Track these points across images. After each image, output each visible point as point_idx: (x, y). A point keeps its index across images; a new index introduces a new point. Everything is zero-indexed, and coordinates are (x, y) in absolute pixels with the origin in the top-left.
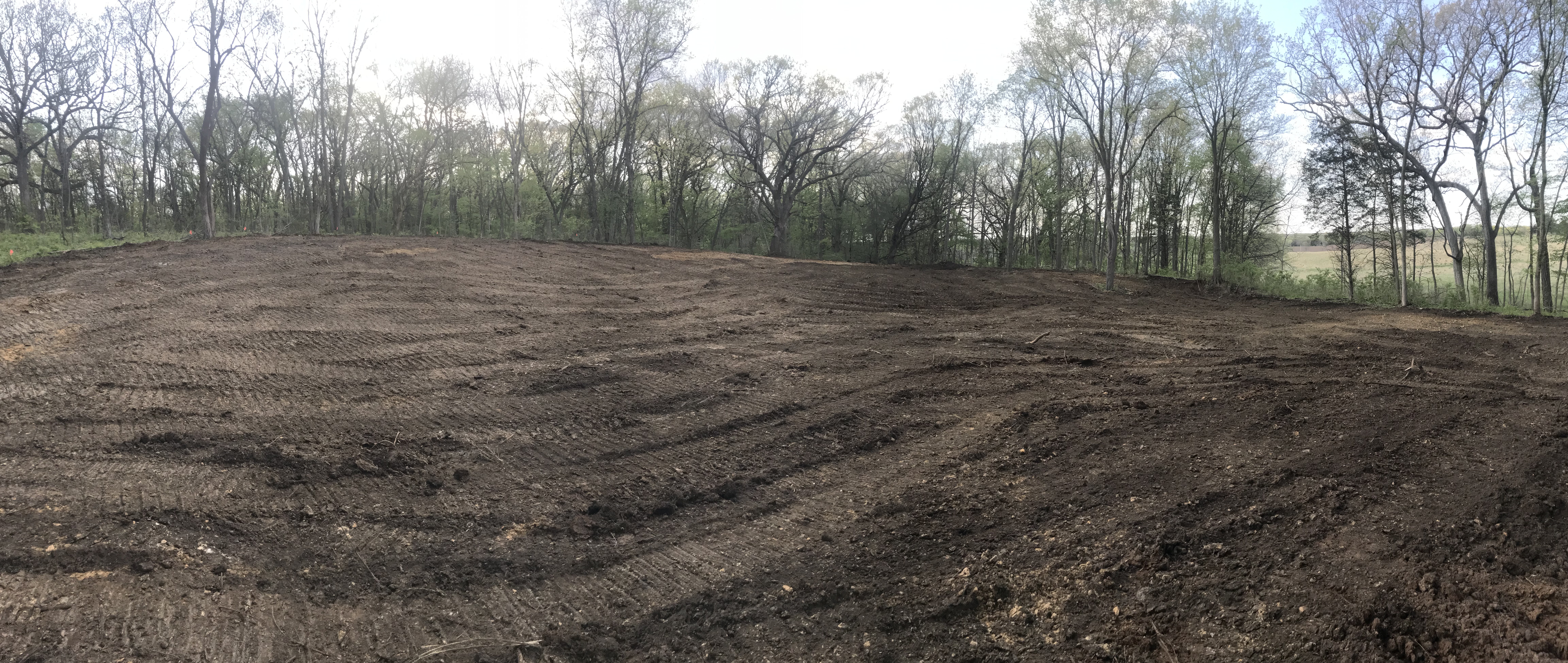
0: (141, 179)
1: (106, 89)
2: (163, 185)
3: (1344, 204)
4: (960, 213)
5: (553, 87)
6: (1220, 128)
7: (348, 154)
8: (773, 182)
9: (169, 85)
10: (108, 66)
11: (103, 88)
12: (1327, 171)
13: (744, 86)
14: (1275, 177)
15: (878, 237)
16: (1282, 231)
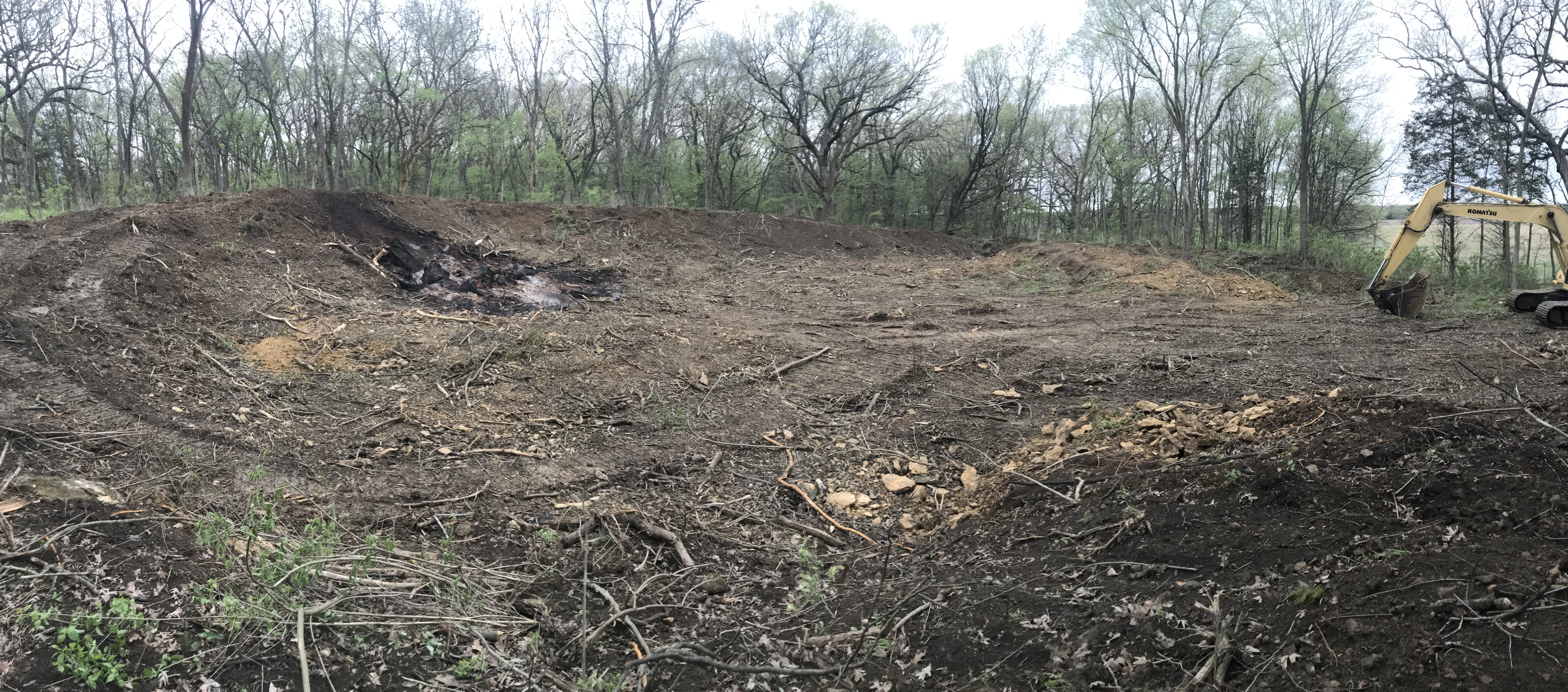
0: (116, 148)
1: (72, 43)
2: (141, 154)
3: (1450, 174)
4: (1027, 183)
5: (571, 42)
6: (1310, 86)
7: (345, 118)
8: (818, 147)
9: (145, 39)
10: (73, 16)
11: (68, 42)
12: (1433, 136)
13: (786, 39)
14: (1372, 142)
15: (934, 209)
16: (1377, 202)
